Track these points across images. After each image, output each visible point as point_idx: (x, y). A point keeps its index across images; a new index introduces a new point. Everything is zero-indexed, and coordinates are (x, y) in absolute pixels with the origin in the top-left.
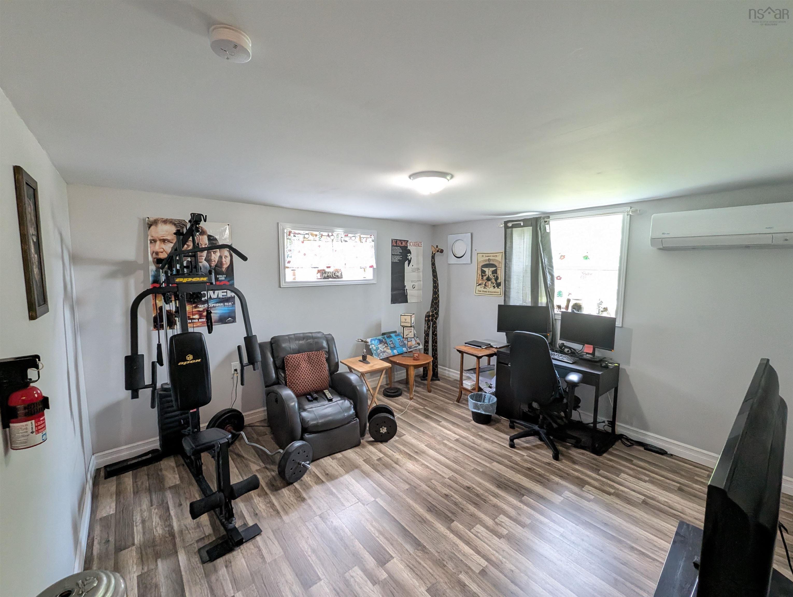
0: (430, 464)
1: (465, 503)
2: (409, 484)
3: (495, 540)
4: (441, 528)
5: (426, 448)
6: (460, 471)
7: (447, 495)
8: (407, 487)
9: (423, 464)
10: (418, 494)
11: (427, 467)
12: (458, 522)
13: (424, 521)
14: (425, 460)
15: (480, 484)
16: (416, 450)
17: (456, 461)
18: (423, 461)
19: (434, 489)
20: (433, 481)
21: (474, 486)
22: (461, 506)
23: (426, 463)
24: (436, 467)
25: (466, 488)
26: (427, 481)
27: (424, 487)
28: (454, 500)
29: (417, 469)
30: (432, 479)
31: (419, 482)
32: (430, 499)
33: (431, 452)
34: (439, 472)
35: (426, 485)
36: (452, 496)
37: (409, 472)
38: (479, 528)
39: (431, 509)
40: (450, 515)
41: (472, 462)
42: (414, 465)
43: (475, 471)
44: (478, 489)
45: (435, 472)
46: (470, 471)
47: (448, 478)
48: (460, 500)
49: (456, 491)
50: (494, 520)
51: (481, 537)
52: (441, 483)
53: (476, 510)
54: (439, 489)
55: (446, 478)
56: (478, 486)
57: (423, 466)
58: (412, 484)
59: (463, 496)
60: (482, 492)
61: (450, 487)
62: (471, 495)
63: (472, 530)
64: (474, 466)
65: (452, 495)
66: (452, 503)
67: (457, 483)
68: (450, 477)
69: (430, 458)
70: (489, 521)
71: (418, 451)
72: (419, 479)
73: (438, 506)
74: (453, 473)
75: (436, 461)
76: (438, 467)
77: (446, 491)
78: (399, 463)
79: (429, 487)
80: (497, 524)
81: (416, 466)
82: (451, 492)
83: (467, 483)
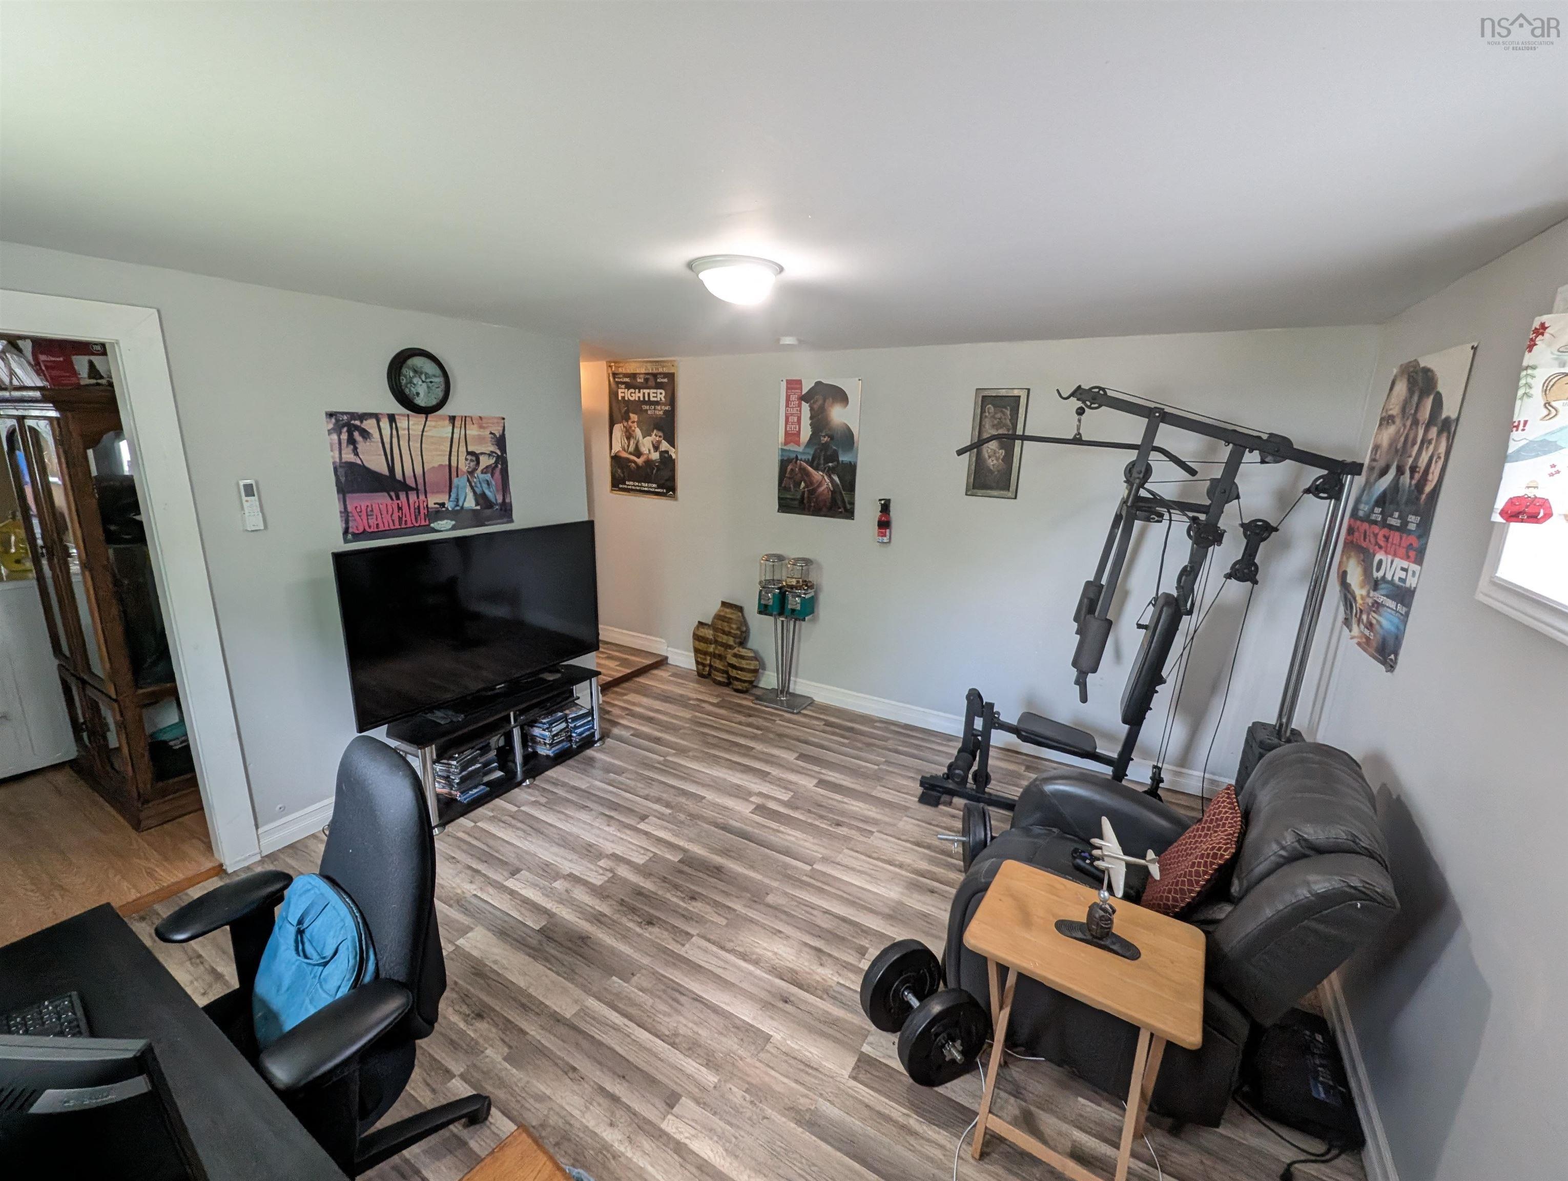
0: (739, 968)
1: (660, 893)
2: (769, 906)
3: (619, 850)
4: (697, 850)
5: (767, 1025)
6: (667, 964)
7: (693, 898)
8: (770, 899)
9: (756, 963)
10: (746, 889)
11: (744, 957)
12: (673, 862)
13: (725, 852)
14: (755, 977)
15: (625, 936)
16: (788, 1007)
17: (675, 992)
18: (758, 972)
19: (716, 904)
20: (724, 922)
21: (638, 930)
22: (667, 885)
23: (751, 968)
24: (726, 962)
25: (655, 921)
26: (737, 921)
27: (738, 907)
28: (679, 893)
29: (765, 945)
30: (727, 925)
31: (752, 914)
32: (721, 885)
33: (746, 1012)
34: (715, 949)
35: (734, 910)
36: (683, 899)
37: (780, 932)
38: (640, 859)
39: (717, 871)
40: (686, 869)
41: (633, 1004)
42: (776, 954)
43: (627, 972)
44: (631, 925)
45: (722, 948)
46: (641, 967)
47: (692, 936)
48: (668, 896)
49: (675, 911)
50: (615, 875)
51: (639, 849)
52: (707, 921)
53: (641, 884)
54: (708, 909)
55: (698, 935)
56: (629, 929)
57: (754, 957)
58: (761, 907)
59: (662, 903)
60: (624, 920)
61: (688, 917)
62: (647, 908)
63: (651, 855)
64: (629, 989)
65: (684, 901)
66: (681, 886)
67: (675, 930)
68: (688, 940)
69: (744, 985)
70: (624, 872)
71: (781, 1005)
72: (752, 921)
73: (705, 877)
74: (681, 951)
75: (726, 982)
76: (721, 964)
77: (696, 907)
78: (813, 952)
79: (729, 908)
80: (611, 870)
81: (770, 954)
82: (685, 905)
83: (654, 933)
